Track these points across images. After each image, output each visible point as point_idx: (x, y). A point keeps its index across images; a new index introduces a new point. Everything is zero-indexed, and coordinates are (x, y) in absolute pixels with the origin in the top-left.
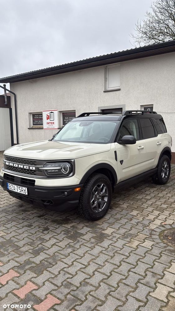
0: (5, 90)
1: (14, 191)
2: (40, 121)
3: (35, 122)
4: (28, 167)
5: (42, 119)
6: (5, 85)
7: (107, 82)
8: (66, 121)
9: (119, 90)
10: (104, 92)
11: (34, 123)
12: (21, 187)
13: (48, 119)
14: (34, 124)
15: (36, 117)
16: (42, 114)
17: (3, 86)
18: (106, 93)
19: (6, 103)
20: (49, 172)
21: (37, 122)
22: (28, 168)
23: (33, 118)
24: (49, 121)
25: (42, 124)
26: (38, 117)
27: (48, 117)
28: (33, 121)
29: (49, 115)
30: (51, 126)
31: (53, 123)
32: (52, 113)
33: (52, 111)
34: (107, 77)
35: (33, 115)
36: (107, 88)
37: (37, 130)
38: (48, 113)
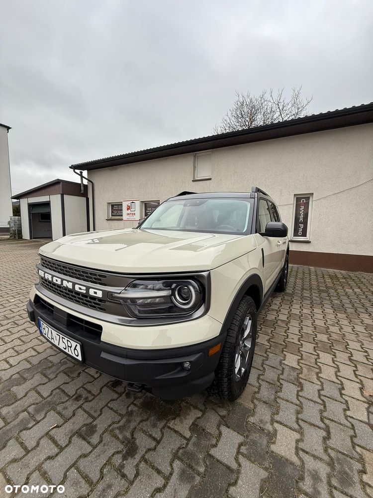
0: (82, 177)
1: (53, 341)
2: (119, 212)
4: (84, 288)
5: (121, 210)
6: (81, 172)
7: (196, 171)
8: (149, 212)
9: (210, 179)
10: (193, 181)
11: (113, 214)
12: (66, 338)
13: (128, 209)
15: (115, 207)
16: (122, 205)
17: (80, 173)
18: (195, 183)
19: (82, 192)
20: (140, 305)
21: (116, 213)
22: (85, 292)
23: (112, 209)
24: (129, 212)
25: (122, 215)
26: (117, 207)
27: (128, 207)
28: (112, 212)
29: (129, 205)
30: (131, 218)
31: (134, 214)
32: (133, 203)
33: (134, 202)
34: (196, 165)
35: (111, 205)
36: (196, 177)
37: (116, 221)
38: (129, 203)
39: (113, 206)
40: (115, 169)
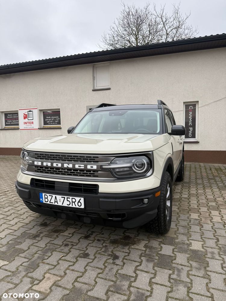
1: (56, 204)
2: (14, 121)
3: (9, 122)
4: (83, 166)
5: (17, 119)
7: (95, 81)
8: (48, 121)
9: (109, 89)
10: (93, 90)
11: (7, 123)
12: (71, 197)
13: (25, 118)
14: (6, 125)
15: (9, 116)
16: (17, 114)
18: (95, 92)
20: (118, 172)
21: (10, 122)
22: (83, 168)
23: (6, 118)
24: (26, 120)
25: (18, 125)
26: (11, 116)
27: (25, 116)
28: (6, 121)
29: (26, 113)
30: (29, 126)
31: (32, 123)
32: (30, 111)
33: (31, 110)
34: (95, 76)
35: (5, 114)
36: (95, 87)
37: (11, 131)
38: (26, 112)
39: (6, 115)
40: (10, 77)
